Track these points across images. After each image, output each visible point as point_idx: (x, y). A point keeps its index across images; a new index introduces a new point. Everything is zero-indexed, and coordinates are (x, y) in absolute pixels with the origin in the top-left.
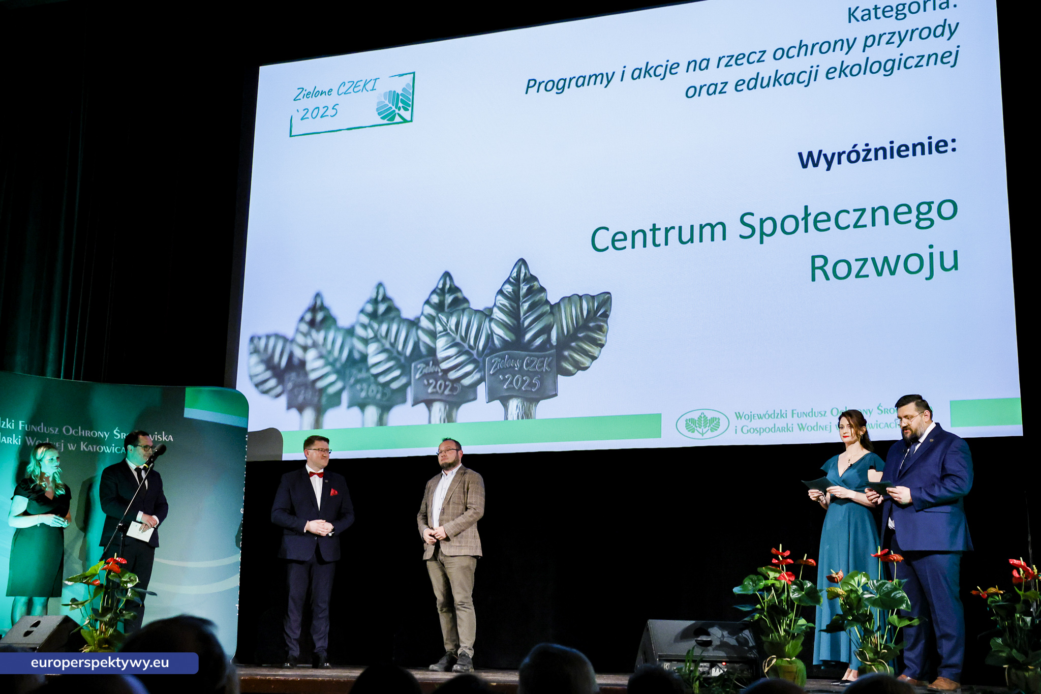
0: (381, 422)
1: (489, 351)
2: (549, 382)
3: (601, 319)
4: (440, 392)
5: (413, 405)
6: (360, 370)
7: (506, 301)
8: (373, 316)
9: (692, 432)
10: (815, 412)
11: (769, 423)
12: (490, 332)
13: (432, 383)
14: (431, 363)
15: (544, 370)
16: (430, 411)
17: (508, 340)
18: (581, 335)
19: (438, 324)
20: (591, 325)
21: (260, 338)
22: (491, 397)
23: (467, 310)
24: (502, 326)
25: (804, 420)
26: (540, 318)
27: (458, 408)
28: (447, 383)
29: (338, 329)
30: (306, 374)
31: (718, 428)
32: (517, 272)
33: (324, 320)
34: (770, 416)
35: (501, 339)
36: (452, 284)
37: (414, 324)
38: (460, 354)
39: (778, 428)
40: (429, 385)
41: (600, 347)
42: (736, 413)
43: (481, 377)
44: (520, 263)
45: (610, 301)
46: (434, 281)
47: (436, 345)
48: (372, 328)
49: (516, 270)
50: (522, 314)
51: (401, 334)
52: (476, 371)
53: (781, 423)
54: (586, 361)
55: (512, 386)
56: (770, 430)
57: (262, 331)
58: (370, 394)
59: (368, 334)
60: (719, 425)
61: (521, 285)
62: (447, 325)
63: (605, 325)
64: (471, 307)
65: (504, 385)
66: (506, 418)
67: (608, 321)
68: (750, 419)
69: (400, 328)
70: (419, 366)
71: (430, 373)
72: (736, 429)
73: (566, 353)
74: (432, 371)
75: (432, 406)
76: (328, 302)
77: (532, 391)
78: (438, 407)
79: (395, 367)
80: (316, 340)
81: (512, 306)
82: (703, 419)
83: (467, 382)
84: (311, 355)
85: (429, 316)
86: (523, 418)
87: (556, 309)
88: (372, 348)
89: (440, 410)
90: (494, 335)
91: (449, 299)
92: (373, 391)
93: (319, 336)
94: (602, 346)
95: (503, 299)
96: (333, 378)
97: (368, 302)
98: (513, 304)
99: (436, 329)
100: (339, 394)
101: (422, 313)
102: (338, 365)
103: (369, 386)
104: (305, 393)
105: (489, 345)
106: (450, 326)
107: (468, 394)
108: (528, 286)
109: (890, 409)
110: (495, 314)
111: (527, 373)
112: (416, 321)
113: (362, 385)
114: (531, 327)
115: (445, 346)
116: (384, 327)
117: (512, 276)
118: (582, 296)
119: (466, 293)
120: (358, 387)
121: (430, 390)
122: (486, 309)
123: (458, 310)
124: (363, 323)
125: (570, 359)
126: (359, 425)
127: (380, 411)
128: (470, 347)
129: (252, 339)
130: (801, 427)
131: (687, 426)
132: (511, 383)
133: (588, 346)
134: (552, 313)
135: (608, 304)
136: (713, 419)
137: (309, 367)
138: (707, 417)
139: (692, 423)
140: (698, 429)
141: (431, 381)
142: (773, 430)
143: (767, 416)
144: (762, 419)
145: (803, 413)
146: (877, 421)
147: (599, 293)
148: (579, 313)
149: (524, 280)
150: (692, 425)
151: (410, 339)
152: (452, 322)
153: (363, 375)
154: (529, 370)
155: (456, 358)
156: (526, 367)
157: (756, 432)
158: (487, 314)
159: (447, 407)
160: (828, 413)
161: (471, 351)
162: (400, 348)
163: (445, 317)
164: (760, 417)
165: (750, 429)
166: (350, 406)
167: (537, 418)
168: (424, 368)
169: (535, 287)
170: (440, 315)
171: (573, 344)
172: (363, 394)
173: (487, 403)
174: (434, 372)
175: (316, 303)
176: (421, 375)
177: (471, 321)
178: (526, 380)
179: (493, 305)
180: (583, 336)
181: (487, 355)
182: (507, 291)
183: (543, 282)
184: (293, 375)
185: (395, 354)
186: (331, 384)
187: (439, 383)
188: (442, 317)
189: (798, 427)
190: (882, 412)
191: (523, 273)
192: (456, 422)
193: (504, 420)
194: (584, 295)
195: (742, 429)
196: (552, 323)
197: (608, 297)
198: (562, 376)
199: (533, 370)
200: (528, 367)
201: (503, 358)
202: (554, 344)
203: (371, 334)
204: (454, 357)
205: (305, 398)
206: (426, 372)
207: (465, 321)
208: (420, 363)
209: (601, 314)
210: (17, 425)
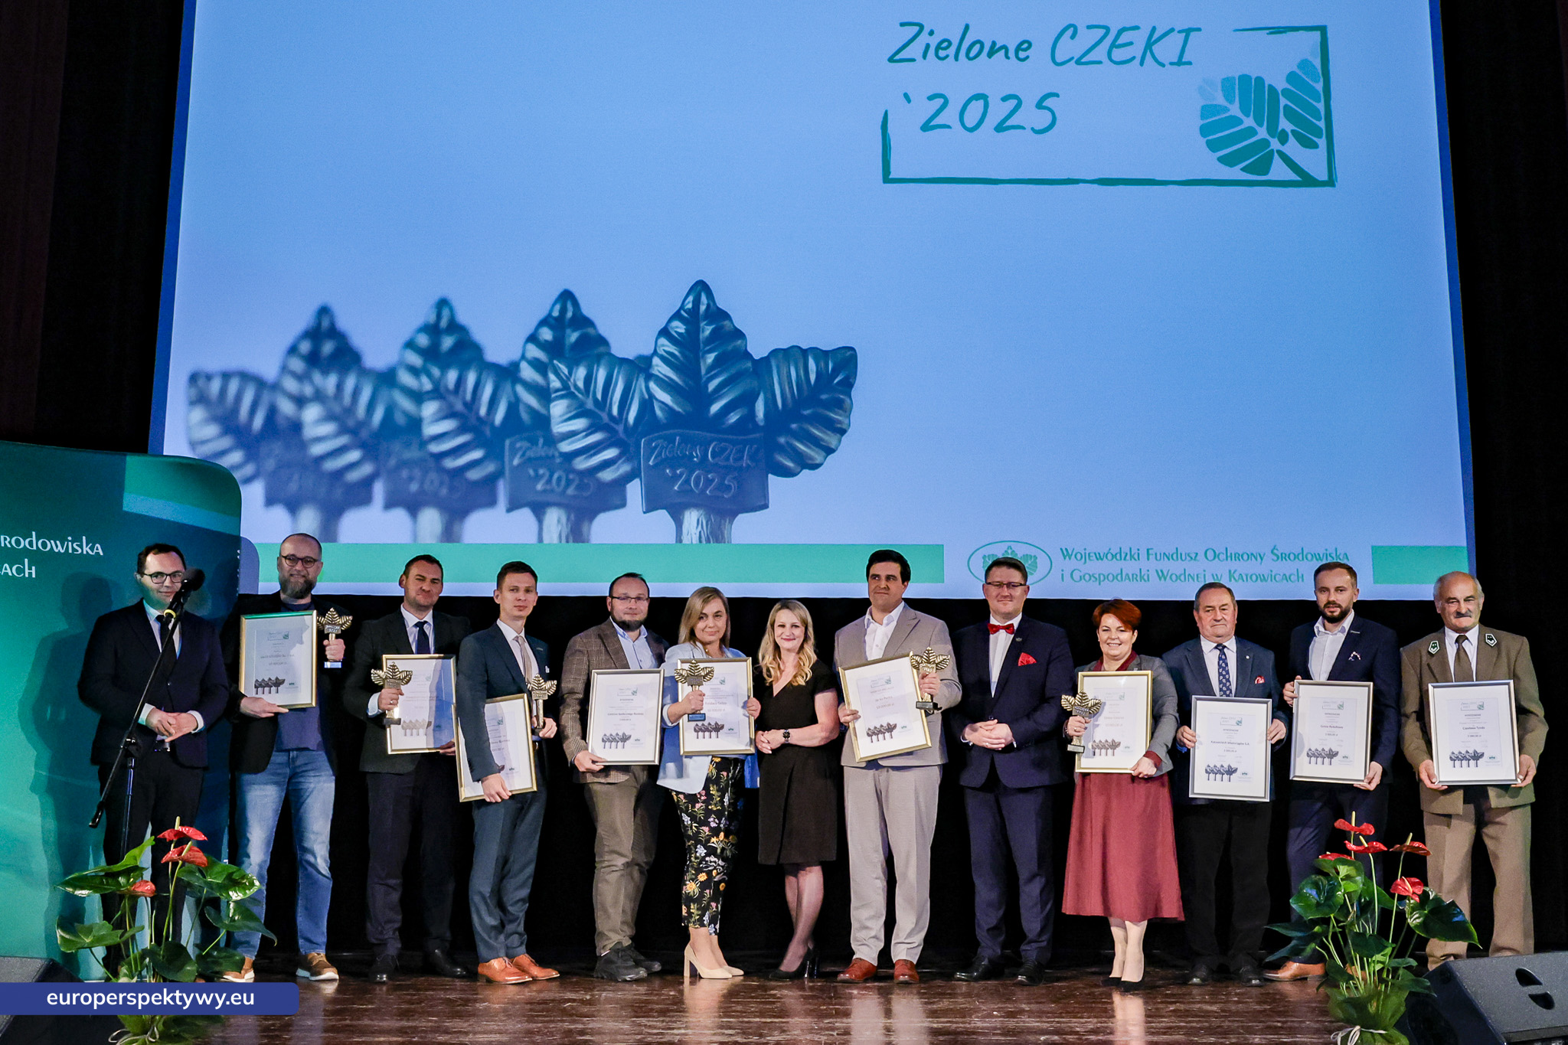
0: (449, 534)
1: (646, 428)
2: (753, 484)
3: (841, 388)
4: (558, 490)
6: (408, 445)
7: (675, 347)
8: (431, 354)
10: (1181, 554)
11: (1113, 567)
12: (647, 397)
13: (542, 476)
14: (541, 441)
15: (744, 465)
16: (540, 521)
17: (679, 412)
18: (807, 412)
19: (552, 377)
20: (824, 397)
21: (209, 377)
22: (652, 504)
23: (606, 357)
24: (669, 389)
25: (1166, 565)
26: (736, 380)
27: (591, 518)
28: (571, 476)
29: (364, 372)
30: (303, 445)
31: (1035, 571)
32: (693, 302)
33: (337, 355)
34: (1114, 556)
35: (667, 408)
36: (577, 311)
37: (508, 373)
38: (593, 429)
39: (1127, 574)
40: (538, 477)
41: (838, 433)
42: (1061, 549)
43: (633, 470)
44: (699, 288)
45: (854, 362)
46: (543, 304)
47: (549, 412)
48: (429, 376)
49: (691, 298)
50: (703, 371)
51: (484, 387)
52: (623, 459)
55: (686, 487)
56: (1115, 577)
57: (214, 364)
58: (426, 487)
59: (421, 384)
60: (1037, 567)
61: (702, 324)
62: (569, 379)
63: (848, 400)
65: (675, 484)
66: (679, 540)
67: (852, 393)
68: (1083, 559)
69: (483, 382)
70: (518, 445)
71: (540, 458)
72: (1063, 575)
73: (782, 440)
74: (543, 454)
75: (544, 513)
76: (344, 323)
77: (723, 497)
78: (555, 519)
79: (474, 444)
80: (320, 388)
81: (686, 358)
83: (607, 475)
84: (311, 414)
85: (536, 363)
86: (708, 541)
87: (762, 368)
88: (430, 409)
89: (559, 521)
90: (655, 401)
91: (573, 337)
92: (432, 482)
93: (330, 382)
94: (843, 432)
95: (670, 345)
96: (354, 455)
97: (421, 330)
98: (687, 353)
99: (548, 384)
100: (367, 483)
101: (523, 357)
102: (364, 434)
103: (425, 474)
104: (301, 479)
105: (647, 418)
106: (574, 380)
107: (611, 497)
108: (713, 326)
109: (1290, 554)
110: (656, 368)
111: (715, 468)
112: (511, 369)
113: (411, 470)
114: (720, 393)
115: (563, 415)
116: (452, 376)
117: (686, 308)
118: (807, 350)
119: (603, 329)
120: (405, 473)
121: (539, 487)
122: (641, 358)
123: (589, 356)
124: (413, 365)
125: (788, 449)
126: (405, 536)
127: (446, 517)
128: (612, 418)
129: (194, 378)
130: (1161, 575)
132: (687, 481)
133: (818, 429)
134: (755, 373)
135: (852, 366)
136: (1027, 558)
137: (308, 432)
141: (541, 472)
142: (1119, 577)
143: (1109, 556)
144: (1102, 559)
145: (1164, 553)
146: (1271, 571)
147: (835, 347)
148: (803, 378)
149: (706, 317)
151: (501, 398)
152: (577, 375)
153: (413, 453)
154: (717, 464)
155: (587, 436)
156: (713, 457)
157: (1092, 578)
158: (640, 366)
159: (572, 517)
160: (1201, 556)
161: (612, 424)
162: (483, 411)
163: (567, 367)
164: (1099, 557)
165: (1084, 576)
166: (389, 505)
167: (733, 542)
168: (528, 449)
170: (555, 362)
171: (794, 426)
172: (414, 487)
173: (644, 513)
174: (547, 456)
175: (319, 324)
176: (523, 460)
177: (612, 375)
178: (712, 480)
179: (652, 352)
180: (811, 414)
181: (644, 434)
182: (676, 332)
183: (739, 321)
184: (277, 446)
185: (473, 421)
186: (352, 466)
187: (556, 476)
188: (560, 365)
189: (1156, 574)
190: (1278, 558)
191: (703, 304)
192: (588, 542)
193: (674, 542)
194: (810, 348)
195: (1072, 575)
196: (757, 389)
197: (852, 355)
198: (776, 477)
199: (725, 463)
200: (716, 459)
201: (671, 440)
202: (761, 424)
203: (427, 385)
204: (584, 433)
205: (301, 487)
206: (532, 456)
207: (601, 375)
208: (521, 439)
209: (841, 380)
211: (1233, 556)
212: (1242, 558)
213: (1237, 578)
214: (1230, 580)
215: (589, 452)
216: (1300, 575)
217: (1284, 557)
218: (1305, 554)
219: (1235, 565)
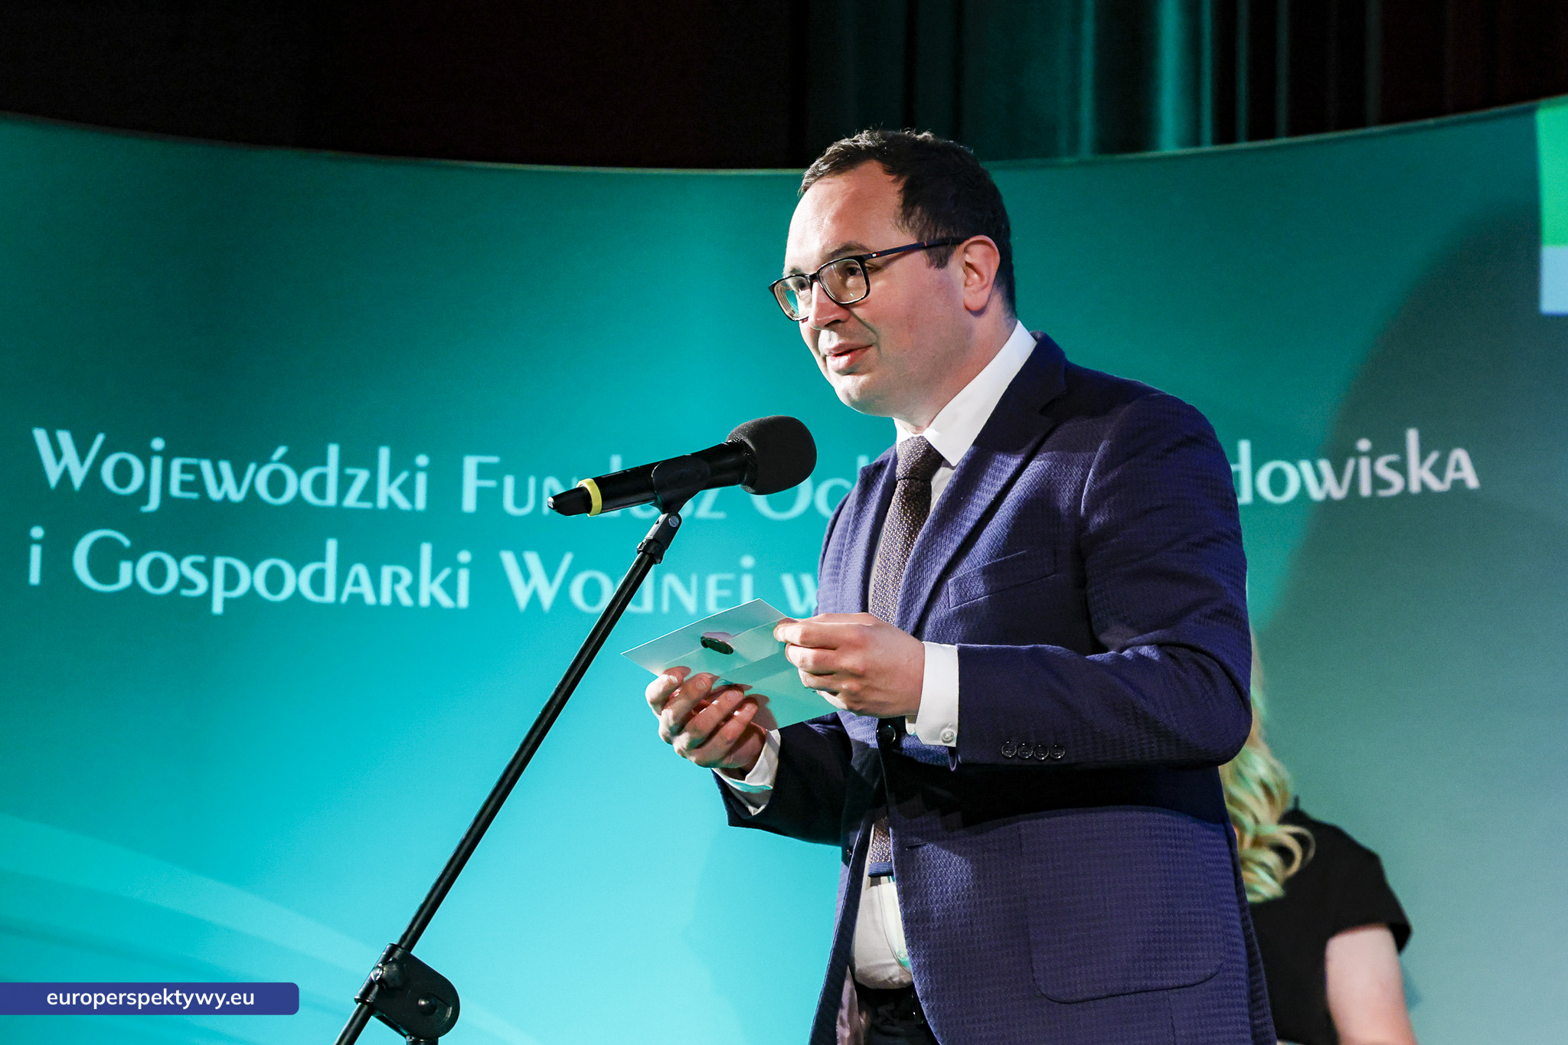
210: (445, 485)
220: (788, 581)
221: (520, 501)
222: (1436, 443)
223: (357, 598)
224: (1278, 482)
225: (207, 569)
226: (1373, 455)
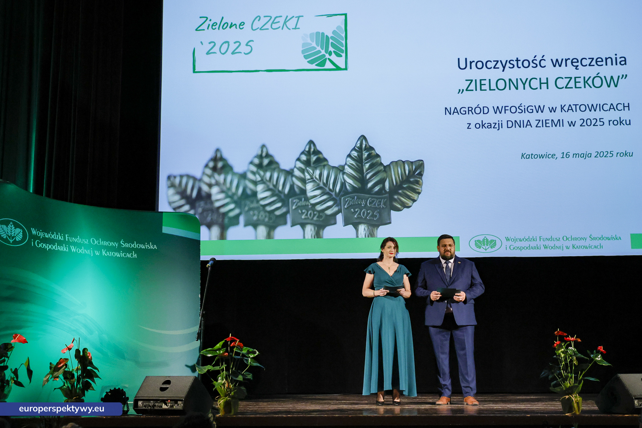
0: (269, 236)
1: (343, 193)
2: (385, 214)
3: (417, 176)
4: (310, 218)
5: (292, 226)
6: (252, 202)
7: (353, 162)
8: (260, 166)
9: (479, 248)
10: (553, 238)
11: (526, 244)
12: (343, 181)
13: (304, 213)
14: (303, 199)
15: (381, 207)
16: (304, 230)
17: (356, 187)
18: (405, 186)
19: (306, 174)
20: (412, 180)
21: (175, 177)
22: (346, 223)
23: (327, 166)
24: (352, 178)
25: (547, 243)
26: (378, 174)
27: (323, 229)
28: (315, 213)
29: (234, 174)
30: (212, 203)
31: (495, 246)
32: (360, 143)
33: (223, 167)
34: (526, 240)
35: (351, 186)
36: (315, 148)
37: (289, 173)
38: (323, 194)
39: (532, 247)
40: (303, 213)
41: (418, 194)
42: (506, 237)
43: (339, 209)
44: (362, 138)
45: (423, 166)
46: (302, 146)
47: (305, 187)
48: (259, 175)
49: (359, 142)
50: (365, 171)
51: (281, 178)
52: (335, 205)
53: (533, 244)
54: (409, 202)
55: (359, 216)
56: (527, 248)
57: (177, 172)
58: (260, 217)
59: (257, 178)
60: (496, 245)
61: (364, 152)
62: (313, 175)
64: (330, 164)
65: (355, 215)
66: (357, 236)
67: (423, 178)
68: (514, 241)
69: (280, 177)
70: (294, 201)
71: (303, 206)
72: (506, 247)
73: (396, 197)
74: (304, 204)
75: (305, 227)
76: (226, 154)
77: (374, 220)
78: (309, 229)
79: (277, 201)
80: (217, 180)
81: (358, 165)
82: (485, 241)
83: (329, 212)
84: (215, 190)
85: (300, 169)
86: (368, 237)
87: (387, 169)
88: (260, 188)
89: (311, 230)
90: (346, 183)
91: (314, 158)
92: (262, 216)
93: (221, 178)
94: (419, 193)
95: (352, 161)
96: (232, 206)
97: (255, 157)
98: (358, 164)
99: (305, 177)
100: (237, 216)
101: (295, 167)
102: (235, 198)
103: (259, 213)
104: (211, 216)
105: (343, 190)
106: (315, 176)
107: (330, 220)
108: (368, 153)
109: (597, 238)
110: (346, 170)
111: (370, 208)
112: (291, 171)
113: (254, 211)
114: (371, 179)
115: (312, 189)
116: (268, 175)
117: (357, 146)
118: (405, 161)
119: (325, 155)
120: (251, 213)
121: (303, 217)
122: (340, 166)
123: (321, 166)
124: (253, 171)
125: (398, 200)
126: (252, 238)
127: (268, 229)
128: (330, 190)
129: (169, 177)
130: (546, 247)
131: (476, 244)
132: (360, 214)
133: (410, 192)
134: (385, 171)
135: (422, 167)
136: (492, 241)
137: (214, 198)
138: (488, 240)
139: (479, 243)
140: (483, 246)
141: (304, 211)
142: (529, 248)
143: (525, 240)
144: (522, 241)
145: (546, 238)
146: (590, 244)
147: (416, 160)
148: (403, 172)
149: (365, 150)
150: (479, 244)
151: (287, 183)
152: (316, 173)
153: (254, 205)
154: (371, 207)
155: (321, 197)
156: (369, 204)
157: (518, 248)
158: (341, 169)
159: (316, 228)
160: (561, 239)
161: (330, 192)
162: (280, 188)
163: (312, 170)
164: (520, 240)
165: (515, 247)
166: (246, 225)
167: (378, 237)
168: (298, 202)
169: (373, 154)
171: (400, 191)
172: (255, 218)
173: (344, 226)
174: (306, 205)
175: (216, 155)
176: (296, 207)
177: (330, 173)
178: (370, 213)
179: (345, 163)
180: (407, 187)
181: (343, 196)
182: (354, 156)
183: (378, 151)
184: (202, 203)
185: (277, 192)
186: (231, 210)
187: (309, 212)
188: (309, 170)
189: (543, 246)
190: (592, 239)
191: (364, 144)
192: (322, 238)
193: (355, 237)
194: (406, 161)
195: (510, 247)
196: (386, 177)
197: (422, 163)
198: (394, 211)
199: (374, 206)
200: (371, 205)
201: (353, 198)
202: (388, 191)
203: (258, 178)
204: (320, 196)
205: (212, 219)
206: (300, 205)
207: (325, 173)
208: (295, 199)
209: (418, 173)
210: (64, 238)
211: (574, 239)
212: (578, 239)
213: (576, 248)
214: (573, 248)
215: (322, 203)
216: (601, 246)
217: (595, 239)
218: (603, 237)
219: (574, 242)
220: (95, 251)
221: (71, 240)
222: (153, 244)
223: (59, 249)
224: (139, 246)
225: (46, 245)
226: (147, 245)
